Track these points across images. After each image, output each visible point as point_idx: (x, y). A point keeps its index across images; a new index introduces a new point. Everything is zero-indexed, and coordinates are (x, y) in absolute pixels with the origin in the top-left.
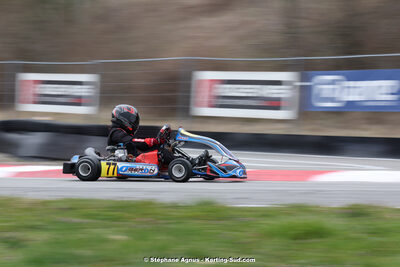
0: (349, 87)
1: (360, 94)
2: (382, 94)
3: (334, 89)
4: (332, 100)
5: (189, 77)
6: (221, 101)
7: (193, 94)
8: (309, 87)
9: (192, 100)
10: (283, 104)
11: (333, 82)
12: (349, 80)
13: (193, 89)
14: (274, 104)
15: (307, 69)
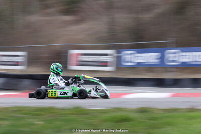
0: (138, 56)
1: (143, 59)
2: (153, 59)
3: (131, 57)
4: (131, 62)
5: (66, 53)
6: (81, 63)
7: (68, 60)
8: (120, 56)
9: (68, 63)
10: (108, 64)
11: (131, 54)
12: (138, 53)
13: (68, 58)
14: (105, 64)
15: (119, 48)
